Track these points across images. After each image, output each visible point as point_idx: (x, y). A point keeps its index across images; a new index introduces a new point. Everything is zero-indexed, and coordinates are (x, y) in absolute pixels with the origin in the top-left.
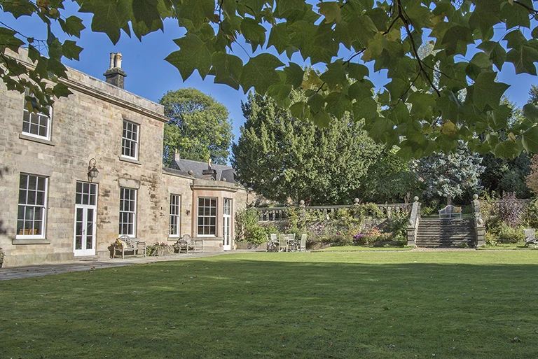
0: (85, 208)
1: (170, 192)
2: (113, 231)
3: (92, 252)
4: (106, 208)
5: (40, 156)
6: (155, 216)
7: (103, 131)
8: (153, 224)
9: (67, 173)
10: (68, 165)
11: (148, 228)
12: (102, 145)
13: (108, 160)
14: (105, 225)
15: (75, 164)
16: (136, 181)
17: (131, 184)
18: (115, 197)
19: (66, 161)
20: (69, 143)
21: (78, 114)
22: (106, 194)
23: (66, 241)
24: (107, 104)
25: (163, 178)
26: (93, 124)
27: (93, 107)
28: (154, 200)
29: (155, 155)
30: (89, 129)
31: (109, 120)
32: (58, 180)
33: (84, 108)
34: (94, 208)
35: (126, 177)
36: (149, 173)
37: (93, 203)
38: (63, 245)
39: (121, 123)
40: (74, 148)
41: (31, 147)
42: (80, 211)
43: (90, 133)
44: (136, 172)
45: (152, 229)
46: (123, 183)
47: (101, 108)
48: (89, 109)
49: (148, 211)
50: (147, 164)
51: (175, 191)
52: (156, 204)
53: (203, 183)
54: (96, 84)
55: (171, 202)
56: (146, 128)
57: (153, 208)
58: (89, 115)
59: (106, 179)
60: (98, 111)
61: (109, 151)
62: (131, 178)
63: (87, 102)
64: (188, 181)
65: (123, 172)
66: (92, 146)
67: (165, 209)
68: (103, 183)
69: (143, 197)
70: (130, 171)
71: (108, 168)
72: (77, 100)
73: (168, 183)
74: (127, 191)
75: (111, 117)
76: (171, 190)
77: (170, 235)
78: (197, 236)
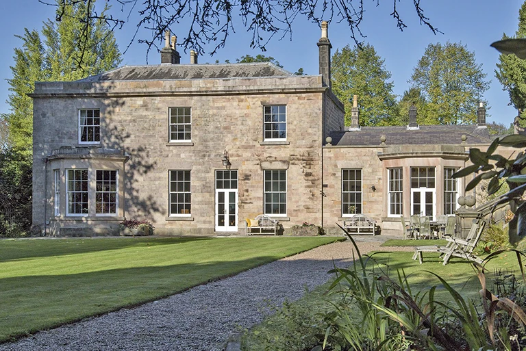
0: (227, 192)
1: (340, 167)
2: (256, 211)
3: (234, 229)
4: (247, 191)
5: (183, 156)
6: (313, 195)
7: (239, 123)
8: (310, 203)
9: (206, 165)
10: (207, 158)
11: (302, 208)
12: (239, 135)
13: (246, 148)
14: (246, 206)
15: (212, 156)
16: (284, 162)
17: (278, 166)
18: (259, 179)
19: (204, 156)
20: (206, 141)
21: (214, 115)
22: (247, 177)
23: (208, 219)
24: (243, 97)
25: (330, 152)
26: (229, 119)
27: (228, 104)
28: (310, 178)
29: (310, 131)
30: (225, 124)
31: (245, 111)
32: (198, 171)
33: (218, 108)
34: (236, 191)
35: (270, 159)
36: (302, 151)
37: (234, 185)
38: (205, 222)
39: (260, 110)
40: (211, 144)
41: (175, 150)
42: (221, 196)
43: (226, 128)
44: (284, 153)
45: (308, 208)
46: (267, 165)
47: (235, 104)
48: (223, 108)
49: (302, 190)
50: (299, 143)
51: (352, 165)
52: (313, 182)
53: (391, 149)
54: (230, 83)
55: (345, 177)
56: (294, 106)
57: (309, 187)
58: (224, 113)
59: (245, 165)
60: (233, 107)
61: (248, 139)
62: (276, 159)
63: (221, 102)
64: (375, 150)
65: (266, 155)
66: (228, 138)
67: (333, 187)
68: (242, 168)
69: (295, 175)
70: (275, 153)
71: (247, 154)
72: (211, 104)
73: (337, 157)
74: (275, 172)
75: (248, 107)
76: (342, 164)
77: (344, 215)
78: (390, 215)
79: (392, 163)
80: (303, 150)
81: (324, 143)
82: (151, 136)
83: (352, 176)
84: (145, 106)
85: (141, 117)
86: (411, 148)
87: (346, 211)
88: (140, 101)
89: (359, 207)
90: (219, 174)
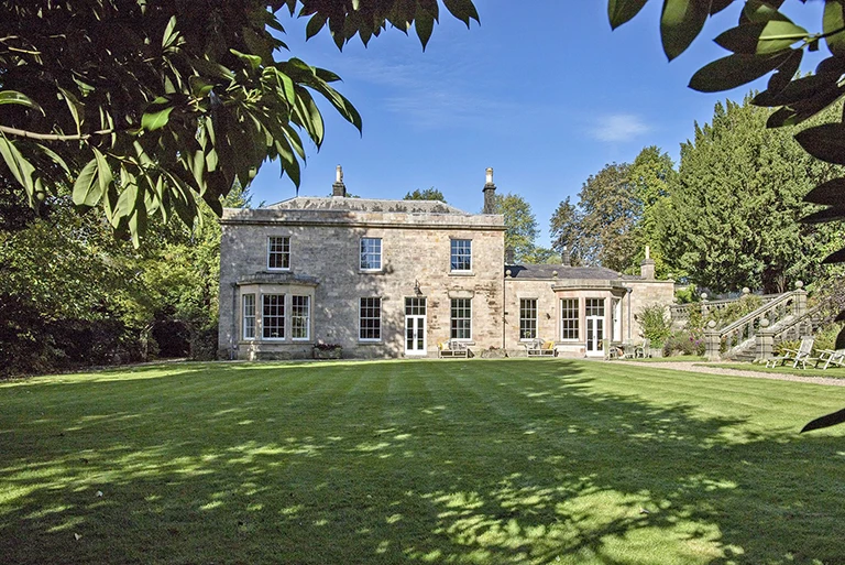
0: (415, 318)
1: (518, 296)
2: (444, 336)
3: (423, 352)
4: (435, 317)
5: (374, 284)
6: (496, 322)
7: (429, 254)
8: (493, 329)
9: (397, 293)
10: (397, 286)
11: (486, 333)
12: (428, 266)
13: (435, 277)
14: (434, 331)
15: (402, 285)
16: (470, 291)
17: (464, 295)
18: (446, 308)
19: (395, 284)
20: (397, 270)
21: (404, 246)
22: (435, 305)
24: (432, 231)
25: (511, 284)
26: (418, 251)
27: (418, 237)
28: (494, 306)
29: (493, 264)
30: (415, 255)
31: (434, 244)
32: (388, 298)
33: (408, 240)
34: (424, 317)
35: (457, 289)
36: (485, 282)
37: (423, 312)
39: (449, 243)
40: (401, 273)
41: (366, 279)
42: (411, 321)
43: (415, 259)
44: (470, 283)
45: (491, 333)
46: (454, 294)
47: (425, 237)
48: (414, 240)
49: (486, 317)
50: (483, 274)
51: (529, 295)
52: (496, 309)
53: (565, 283)
54: (420, 218)
55: (523, 306)
56: (479, 241)
57: (492, 314)
58: (414, 244)
59: (435, 293)
60: (422, 239)
61: (437, 269)
62: (462, 289)
63: (411, 234)
64: (550, 283)
65: (453, 285)
66: (418, 268)
67: (513, 314)
68: (431, 296)
69: (479, 305)
70: (461, 283)
71: (435, 284)
72: (402, 236)
73: (516, 288)
74: (461, 301)
75: (437, 240)
76: (521, 295)
77: (522, 340)
78: (563, 340)
79: (566, 295)
80: (487, 281)
81: (506, 275)
82: (342, 264)
83: (528, 306)
84: (336, 235)
85: (332, 245)
86: (587, 282)
87: (522, 336)
88: (331, 231)
89: (534, 332)
90: (408, 301)
